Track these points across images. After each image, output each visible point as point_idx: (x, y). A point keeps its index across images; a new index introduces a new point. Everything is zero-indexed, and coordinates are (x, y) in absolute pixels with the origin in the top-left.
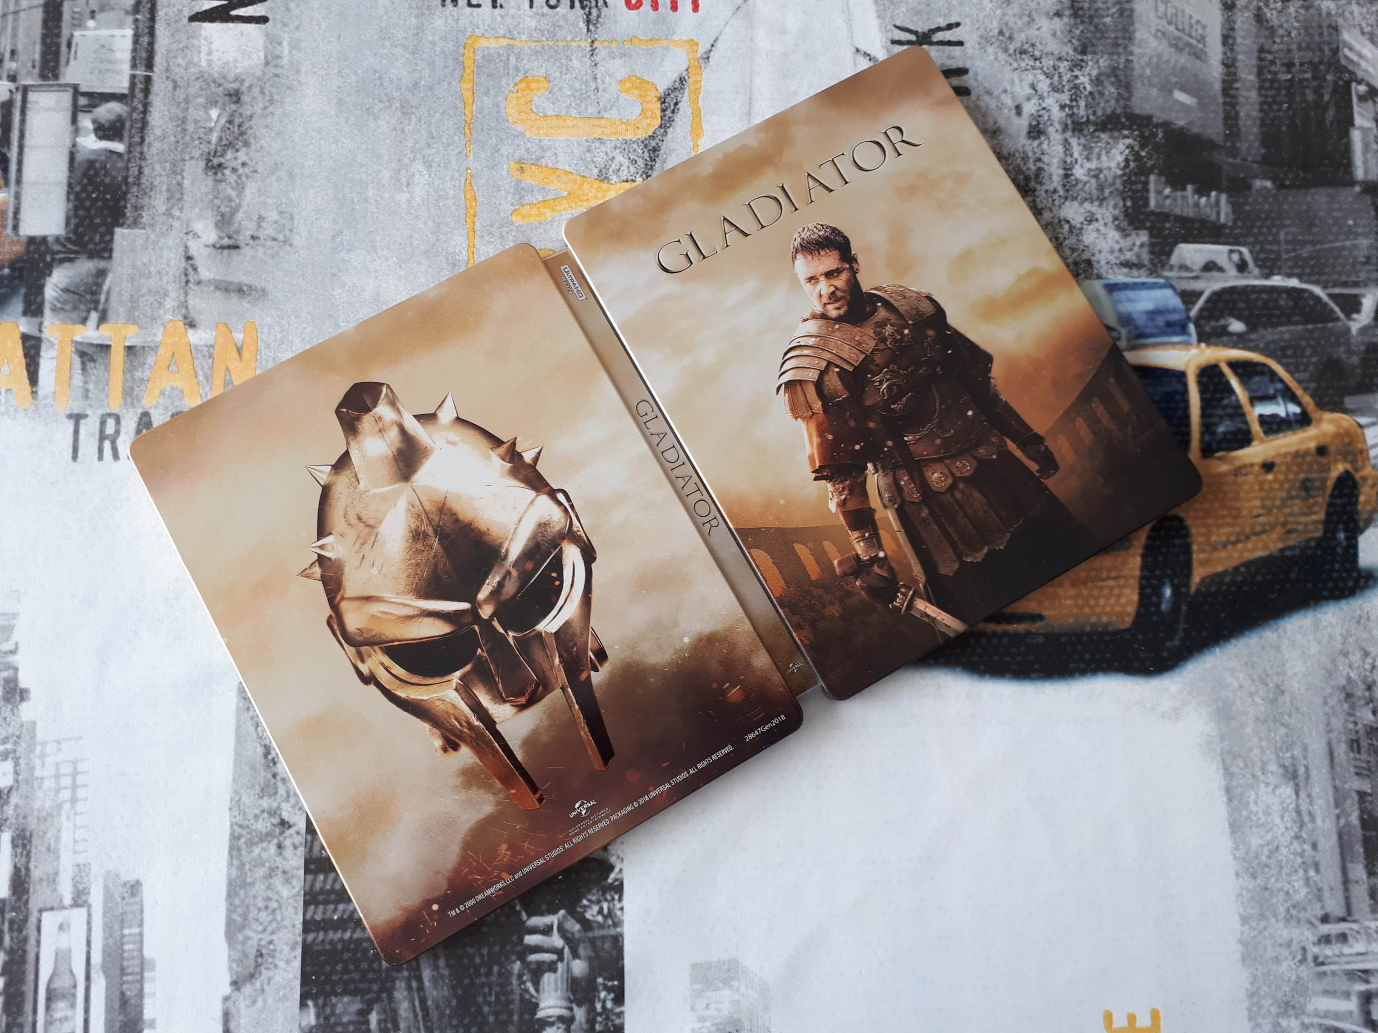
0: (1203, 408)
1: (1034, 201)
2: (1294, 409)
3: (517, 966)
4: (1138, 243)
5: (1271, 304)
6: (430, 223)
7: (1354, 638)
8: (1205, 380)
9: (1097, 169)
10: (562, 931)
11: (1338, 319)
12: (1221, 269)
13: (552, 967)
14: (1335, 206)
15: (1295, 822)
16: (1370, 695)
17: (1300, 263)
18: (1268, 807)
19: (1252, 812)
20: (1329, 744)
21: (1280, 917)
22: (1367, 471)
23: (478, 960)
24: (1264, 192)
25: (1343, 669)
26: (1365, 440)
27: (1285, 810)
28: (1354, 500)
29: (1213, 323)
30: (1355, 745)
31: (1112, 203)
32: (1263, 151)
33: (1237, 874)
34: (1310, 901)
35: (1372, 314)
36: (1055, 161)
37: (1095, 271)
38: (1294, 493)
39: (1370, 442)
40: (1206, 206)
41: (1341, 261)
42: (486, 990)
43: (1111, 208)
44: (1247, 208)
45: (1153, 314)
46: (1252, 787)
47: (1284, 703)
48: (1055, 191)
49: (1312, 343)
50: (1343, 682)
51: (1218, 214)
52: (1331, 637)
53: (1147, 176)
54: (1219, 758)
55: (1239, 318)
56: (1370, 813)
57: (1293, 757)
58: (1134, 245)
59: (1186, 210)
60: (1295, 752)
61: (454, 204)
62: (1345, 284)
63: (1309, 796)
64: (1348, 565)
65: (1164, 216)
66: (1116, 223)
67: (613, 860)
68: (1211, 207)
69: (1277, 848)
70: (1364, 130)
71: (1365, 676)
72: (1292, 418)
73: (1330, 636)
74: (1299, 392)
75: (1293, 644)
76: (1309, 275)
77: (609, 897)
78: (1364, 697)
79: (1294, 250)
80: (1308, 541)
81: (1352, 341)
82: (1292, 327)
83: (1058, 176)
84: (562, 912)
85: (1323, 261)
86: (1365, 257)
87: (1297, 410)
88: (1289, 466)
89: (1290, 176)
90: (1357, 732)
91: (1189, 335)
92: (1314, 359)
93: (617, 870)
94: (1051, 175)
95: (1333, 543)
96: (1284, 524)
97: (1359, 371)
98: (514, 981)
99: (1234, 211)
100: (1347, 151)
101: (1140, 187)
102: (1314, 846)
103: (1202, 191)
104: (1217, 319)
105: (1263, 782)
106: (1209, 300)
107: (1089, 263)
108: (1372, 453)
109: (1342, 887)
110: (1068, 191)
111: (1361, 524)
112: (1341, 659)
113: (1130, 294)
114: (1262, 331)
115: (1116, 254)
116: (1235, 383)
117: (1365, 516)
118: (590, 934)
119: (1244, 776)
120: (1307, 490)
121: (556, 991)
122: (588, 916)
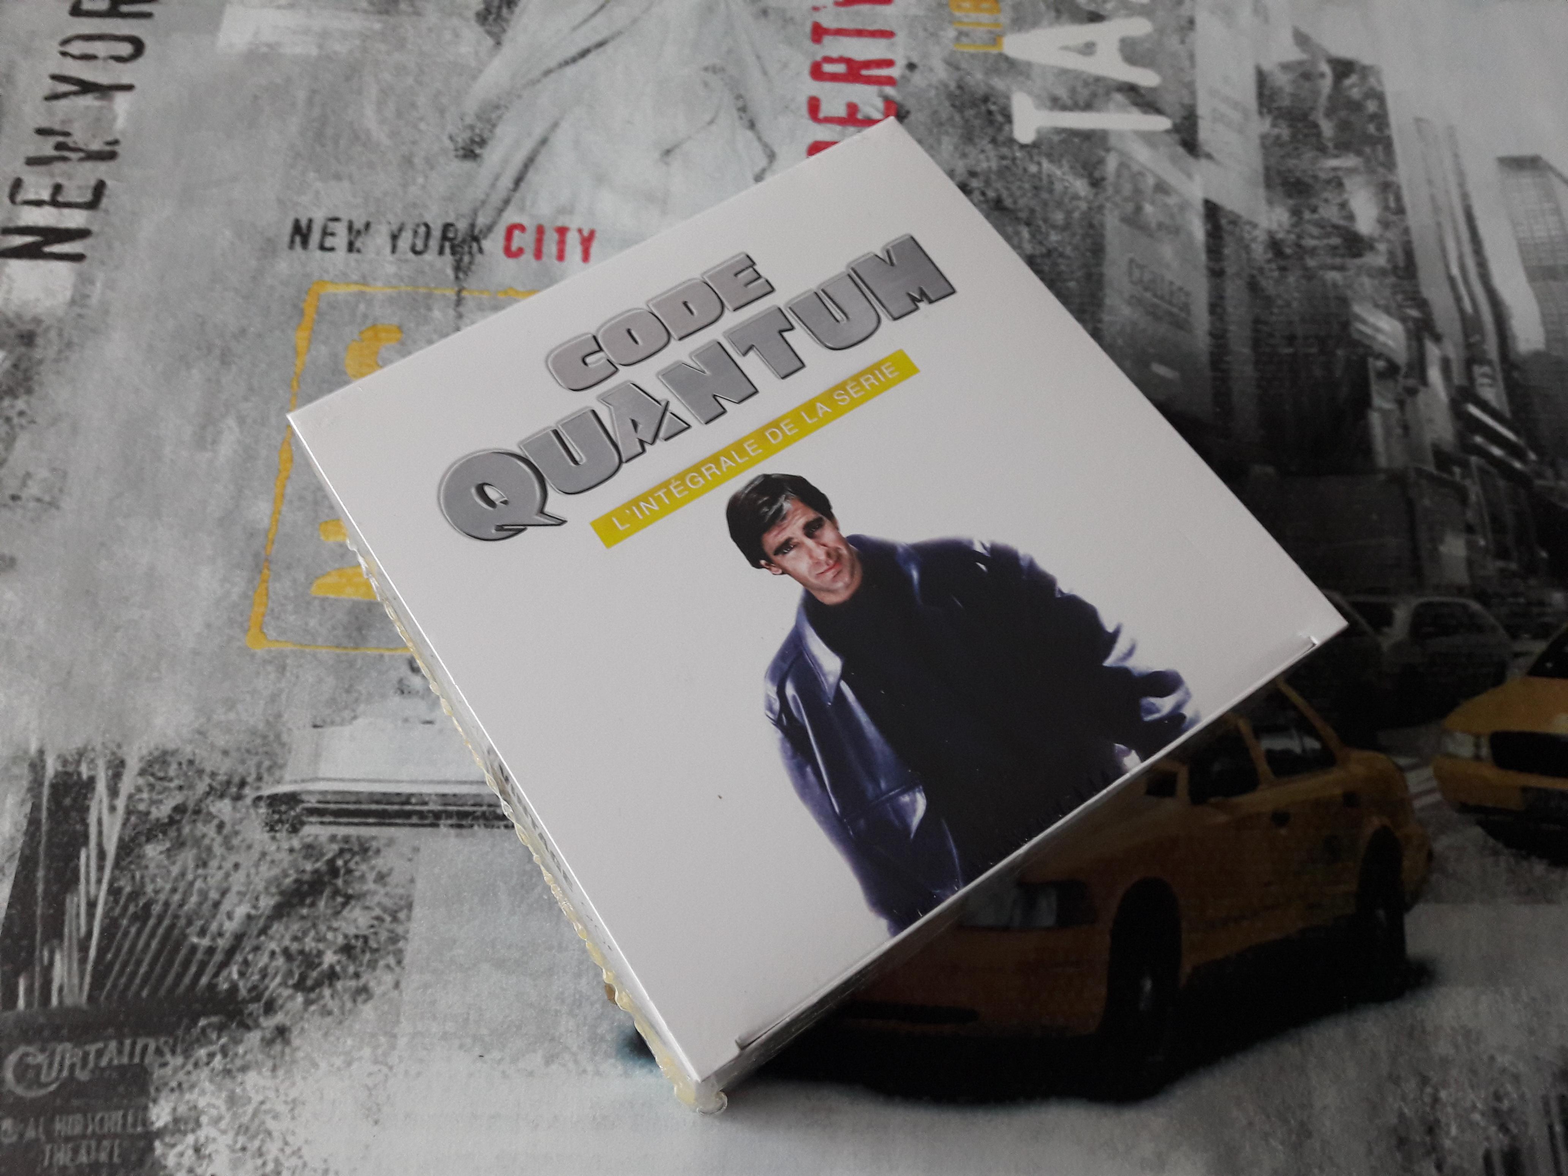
2: (1312, 744)
7: (1406, 1057)
14: (1355, 498)
22: (1411, 828)
24: (1265, 479)
25: (1394, 1103)
28: (1396, 866)
32: (1263, 432)
35: (1407, 629)
38: (1315, 855)
41: (1365, 562)
47: (1313, 1150)
50: (1394, 1120)
52: (1374, 1056)
62: (1370, 591)
64: (1393, 955)
70: (1385, 413)
71: (1424, 1112)
72: (1310, 755)
73: (1374, 1054)
74: (1317, 722)
75: (1323, 1063)
79: (1305, 548)
80: (1337, 919)
81: (1383, 661)
85: (1342, 562)
86: (1394, 559)
87: (1316, 745)
88: (1308, 819)
89: (1296, 462)
92: (1336, 683)
95: (1369, 924)
96: (1304, 897)
97: (1394, 698)
100: (1365, 436)
111: (1408, 898)
112: (1390, 1086)
117: (1411, 887)
120: (1332, 851)
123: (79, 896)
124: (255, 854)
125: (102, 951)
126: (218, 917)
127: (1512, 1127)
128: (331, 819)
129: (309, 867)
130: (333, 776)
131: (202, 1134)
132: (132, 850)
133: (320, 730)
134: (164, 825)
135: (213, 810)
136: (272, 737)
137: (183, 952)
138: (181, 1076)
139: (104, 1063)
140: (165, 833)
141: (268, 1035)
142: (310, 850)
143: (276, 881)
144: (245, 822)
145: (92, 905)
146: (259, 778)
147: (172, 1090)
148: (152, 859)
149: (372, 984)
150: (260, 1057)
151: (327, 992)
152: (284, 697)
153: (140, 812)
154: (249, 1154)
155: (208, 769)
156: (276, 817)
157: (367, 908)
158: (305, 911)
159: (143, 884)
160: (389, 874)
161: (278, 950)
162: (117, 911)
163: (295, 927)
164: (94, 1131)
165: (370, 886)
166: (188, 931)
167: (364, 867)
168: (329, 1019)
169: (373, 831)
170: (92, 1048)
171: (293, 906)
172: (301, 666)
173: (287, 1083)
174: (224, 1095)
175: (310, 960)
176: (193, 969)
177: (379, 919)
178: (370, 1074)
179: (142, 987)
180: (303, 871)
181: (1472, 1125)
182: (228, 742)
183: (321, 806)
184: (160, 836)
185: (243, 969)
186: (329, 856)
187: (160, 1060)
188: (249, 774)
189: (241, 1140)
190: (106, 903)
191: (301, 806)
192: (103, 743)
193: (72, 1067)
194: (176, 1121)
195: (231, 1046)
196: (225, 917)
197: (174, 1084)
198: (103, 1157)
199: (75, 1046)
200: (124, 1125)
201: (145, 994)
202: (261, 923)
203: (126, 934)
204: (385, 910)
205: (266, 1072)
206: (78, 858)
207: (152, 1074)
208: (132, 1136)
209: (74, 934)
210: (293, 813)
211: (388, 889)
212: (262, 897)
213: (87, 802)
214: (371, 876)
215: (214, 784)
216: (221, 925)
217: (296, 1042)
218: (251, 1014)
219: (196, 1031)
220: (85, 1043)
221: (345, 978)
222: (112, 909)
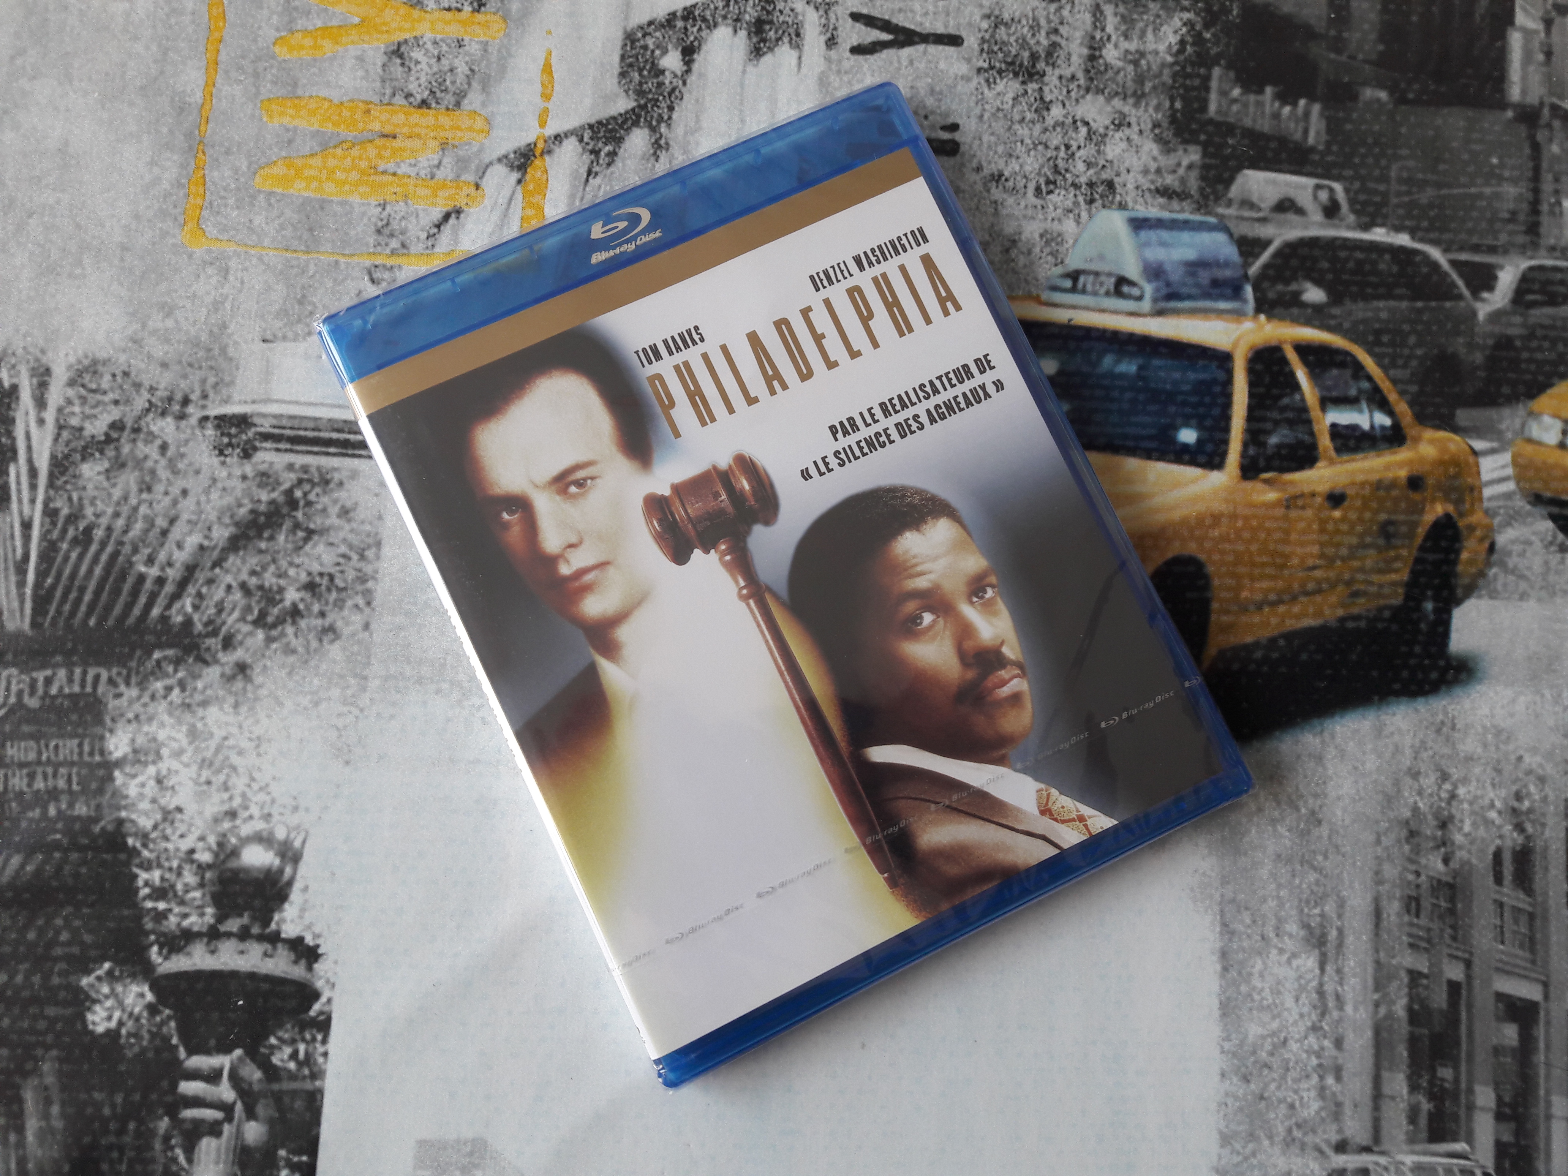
0: (1251, 408)
1: (1041, 89)
2: (1383, 420)
3: (164, 1124)
4: (1185, 162)
5: (1368, 267)
6: (154, 48)
7: (1430, 753)
8: (1259, 367)
9: (1137, 51)
10: (235, 1079)
11: (1460, 297)
12: (1300, 211)
13: (214, 1129)
14: (1475, 136)
15: (1314, 1007)
16: (1443, 835)
17: (1415, 212)
18: (1279, 983)
19: (1254, 988)
20: (1377, 901)
21: (1277, 1139)
22: (1476, 518)
23: (107, 1111)
24: (1376, 106)
25: (1409, 796)
26: (1479, 473)
27: (1302, 989)
28: (1452, 557)
29: (1280, 287)
30: (1413, 904)
31: (1154, 102)
32: (1381, 47)
33: (1223, 1075)
34: (1323, 1120)
35: (1510, 295)
36: (1078, 34)
37: (1118, 198)
38: (1368, 540)
39: (1485, 476)
40: (1289, 118)
41: (1475, 214)
42: (115, 1155)
43: (1151, 110)
44: (1348, 127)
45: (1194, 267)
46: (1260, 954)
47: (1320, 837)
48: (1073, 78)
49: (1420, 327)
50: (1407, 813)
51: (1306, 131)
52: (1397, 750)
53: (1210, 69)
54: (1216, 908)
55: (1319, 283)
56: (1423, 1002)
57: (1322, 915)
58: (1179, 165)
59: (1260, 121)
60: (1327, 908)
61: (193, 22)
62: (1476, 248)
63: (1339, 971)
64: (1433, 650)
65: (1226, 128)
66: (1157, 131)
67: (319, 984)
68: (1297, 121)
69: (1285, 1042)
70: (1528, 33)
71: (1439, 807)
72: (1378, 432)
73: (1396, 747)
74: (1393, 397)
75: (1342, 754)
76: (1427, 230)
77: (308, 1036)
78: (1434, 838)
79: (1409, 193)
80: (1380, 609)
81: (1477, 329)
82: (1392, 303)
83: (1080, 56)
84: (238, 1052)
85: (1448, 212)
86: (1509, 212)
87: (1387, 421)
88: (1366, 501)
89: (1416, 86)
90: (1418, 886)
91: (1245, 301)
92: (1419, 352)
93: (323, 999)
94: (1069, 54)
95: (1415, 616)
96: (1349, 583)
97: (1482, 374)
98: (158, 1146)
99: (1329, 131)
100: (1500, 61)
101: (1197, 82)
102: (1339, 1043)
103: (1286, 97)
104: (1287, 282)
105: (1276, 947)
106: (1278, 254)
107: (1110, 185)
108: (1487, 492)
109: (1370, 1104)
110: (1091, 79)
111: (1459, 592)
112: (1408, 781)
113: (1165, 235)
114: (1349, 305)
115: (1151, 177)
116: (1301, 375)
117: (1466, 581)
118: (276, 1087)
119: (1249, 936)
120: (1388, 536)
121: (217, 1163)
122: (275, 1060)
123: (11, 514)
124: (204, 480)
125: (41, 575)
126: (167, 546)
127: (1529, 828)
128: (288, 446)
129: (264, 496)
130: (287, 398)
131: (163, 766)
132: (66, 469)
133: (271, 345)
134: (99, 442)
135: (154, 428)
136: (216, 352)
137: (130, 581)
138: (137, 707)
139: (54, 691)
140: (102, 452)
141: (228, 671)
142: (265, 478)
143: (229, 510)
144: (191, 444)
145: (27, 526)
146: (205, 396)
147: (129, 721)
148: (89, 479)
149: (339, 624)
150: (221, 693)
151: (290, 630)
152: (228, 305)
153: (73, 427)
154: (214, 787)
155: (147, 384)
156: (226, 440)
157: (332, 544)
158: (263, 545)
159: (81, 507)
160: (354, 509)
161: (234, 584)
162: (55, 535)
163: (253, 561)
164: (48, 758)
165: (333, 520)
166: (134, 559)
167: (325, 500)
168: (291, 659)
169: (335, 462)
170: (40, 676)
171: (249, 538)
172: (245, 269)
173: (250, 721)
174: (184, 728)
175: (271, 597)
176: (143, 600)
177: (344, 556)
178: (339, 715)
179: (88, 614)
180: (259, 501)
181: (1488, 823)
182: (167, 353)
183: (276, 431)
184: (97, 455)
185: (197, 602)
186: (286, 486)
187: (113, 691)
188: (193, 392)
189: (205, 774)
190: (42, 525)
191: (253, 430)
192: (25, 348)
193: (20, 693)
194: (135, 751)
195: (189, 680)
196: (174, 548)
197: (130, 715)
198: (61, 783)
199: (22, 672)
200: (81, 754)
201: (92, 622)
202: (216, 554)
203: (66, 558)
204: (351, 547)
205: (227, 707)
206: (8, 475)
207: (106, 705)
208: (89, 765)
209: (10, 555)
210: (244, 437)
211: (354, 525)
212: (215, 528)
213: (11, 413)
214: (334, 510)
215: (154, 400)
216: (170, 556)
217: (259, 679)
218: (208, 649)
219: (150, 665)
220: (34, 669)
221: (309, 617)
222: (49, 531)
